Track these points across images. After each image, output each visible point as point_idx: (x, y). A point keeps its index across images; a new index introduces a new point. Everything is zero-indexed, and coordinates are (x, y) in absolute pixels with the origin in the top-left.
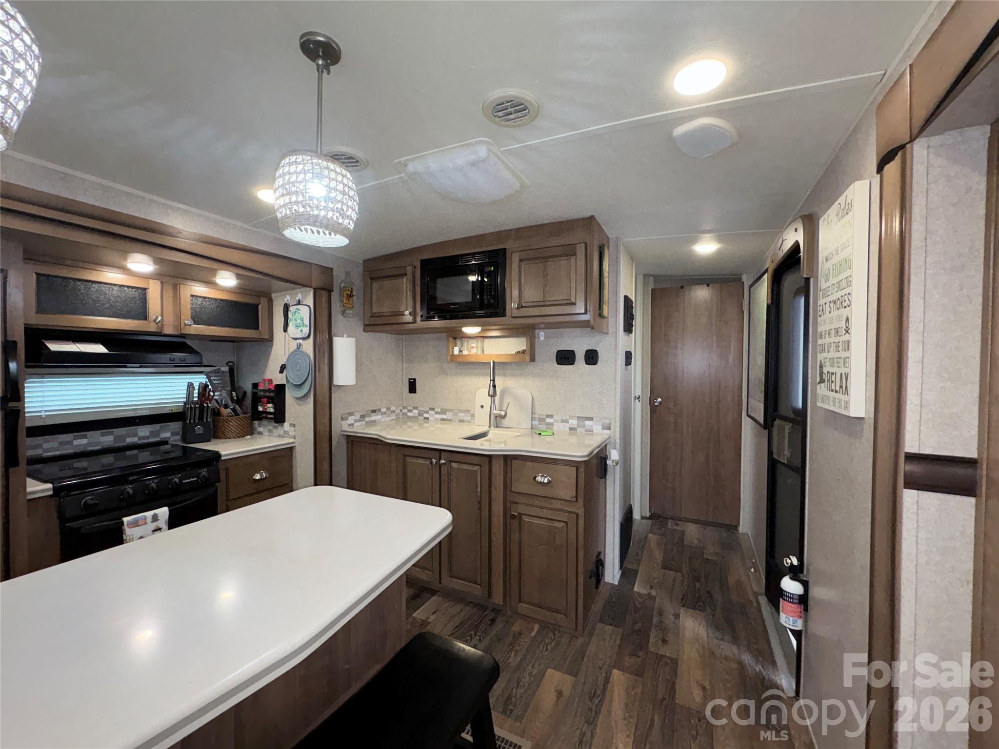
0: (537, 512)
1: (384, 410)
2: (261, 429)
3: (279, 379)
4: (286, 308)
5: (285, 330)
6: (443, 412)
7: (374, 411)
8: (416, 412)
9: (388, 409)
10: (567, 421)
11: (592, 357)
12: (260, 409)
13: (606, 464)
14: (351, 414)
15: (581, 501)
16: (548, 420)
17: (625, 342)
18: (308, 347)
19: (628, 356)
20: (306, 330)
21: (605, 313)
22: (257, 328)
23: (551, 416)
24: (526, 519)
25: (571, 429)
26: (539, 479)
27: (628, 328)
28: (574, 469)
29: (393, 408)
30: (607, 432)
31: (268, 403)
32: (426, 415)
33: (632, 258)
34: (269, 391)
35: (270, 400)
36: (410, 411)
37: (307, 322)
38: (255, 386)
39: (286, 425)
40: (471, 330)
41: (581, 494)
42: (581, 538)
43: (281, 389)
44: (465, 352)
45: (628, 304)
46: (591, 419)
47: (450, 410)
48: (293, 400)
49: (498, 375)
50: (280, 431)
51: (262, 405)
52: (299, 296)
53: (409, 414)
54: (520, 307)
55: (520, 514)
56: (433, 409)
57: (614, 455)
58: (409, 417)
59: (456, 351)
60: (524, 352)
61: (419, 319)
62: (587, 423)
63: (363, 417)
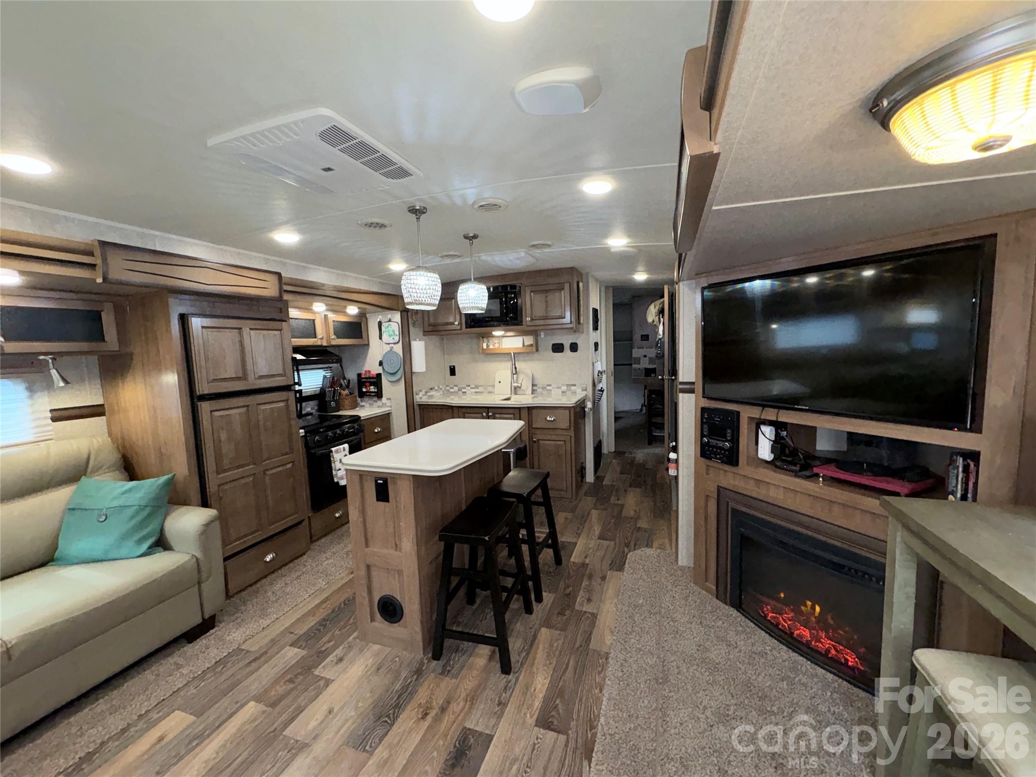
0: (549, 437)
1: (436, 388)
2: (363, 404)
3: (375, 370)
4: (380, 324)
5: (381, 338)
6: (477, 387)
7: (431, 389)
8: (456, 389)
9: (439, 387)
10: (560, 388)
11: (574, 347)
12: (364, 390)
13: (585, 411)
14: (421, 391)
15: (572, 428)
16: (548, 388)
17: (594, 336)
18: (398, 349)
19: (596, 345)
20: (397, 338)
21: (582, 322)
22: (361, 337)
23: (550, 385)
24: (541, 442)
25: (563, 392)
26: (548, 419)
27: (596, 328)
28: (568, 411)
29: (441, 387)
30: (585, 392)
31: (371, 385)
32: (463, 390)
33: (597, 280)
34: (370, 378)
35: (371, 384)
36: (452, 388)
37: (397, 333)
38: (359, 375)
39: (384, 399)
40: (497, 333)
41: (572, 424)
42: (573, 449)
43: (379, 375)
44: (491, 347)
45: (595, 311)
46: (575, 385)
47: (482, 386)
48: (389, 384)
49: (518, 361)
50: (379, 403)
51: (366, 388)
52: (389, 316)
53: (451, 390)
54: (532, 320)
55: (538, 440)
56: (469, 386)
57: (589, 405)
58: (451, 392)
59: (485, 346)
60: (531, 345)
61: (464, 326)
62: (573, 388)
63: (426, 392)
